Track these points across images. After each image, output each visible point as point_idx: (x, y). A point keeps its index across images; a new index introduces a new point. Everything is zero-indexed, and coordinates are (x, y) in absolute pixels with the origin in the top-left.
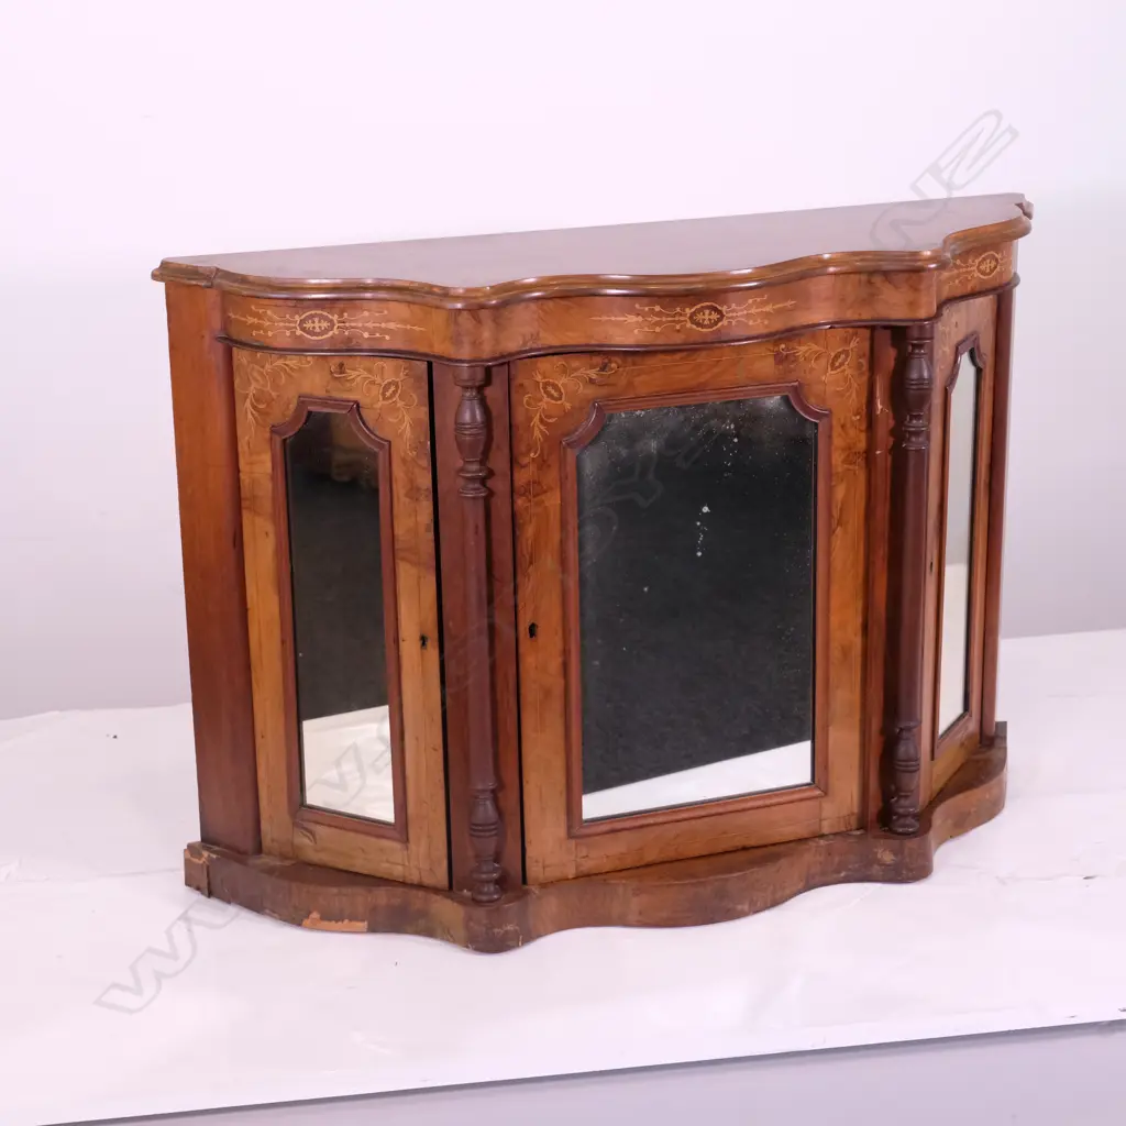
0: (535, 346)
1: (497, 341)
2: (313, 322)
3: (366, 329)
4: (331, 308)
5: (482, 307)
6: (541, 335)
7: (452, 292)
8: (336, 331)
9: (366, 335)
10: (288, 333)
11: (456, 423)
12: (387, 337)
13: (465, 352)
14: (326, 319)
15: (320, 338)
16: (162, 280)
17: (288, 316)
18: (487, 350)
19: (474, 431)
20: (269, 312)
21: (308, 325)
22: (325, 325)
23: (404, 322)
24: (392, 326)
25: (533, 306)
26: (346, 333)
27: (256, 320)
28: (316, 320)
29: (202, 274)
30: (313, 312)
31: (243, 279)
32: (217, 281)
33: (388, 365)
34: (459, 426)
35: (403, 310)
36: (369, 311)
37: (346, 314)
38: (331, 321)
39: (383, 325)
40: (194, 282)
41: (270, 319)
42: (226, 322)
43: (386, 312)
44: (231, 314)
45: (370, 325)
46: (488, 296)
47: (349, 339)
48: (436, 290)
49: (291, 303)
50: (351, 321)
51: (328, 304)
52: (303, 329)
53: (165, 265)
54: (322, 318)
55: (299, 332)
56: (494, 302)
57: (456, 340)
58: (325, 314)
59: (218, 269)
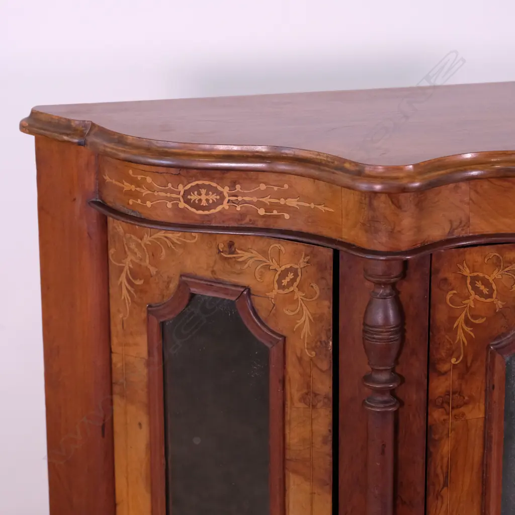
0: (463, 234)
1: (419, 229)
2: (200, 194)
3: (260, 204)
4: (222, 178)
5: (404, 190)
6: (472, 221)
7: (367, 170)
8: (225, 205)
9: (262, 212)
10: (169, 205)
11: (365, 324)
12: (287, 216)
13: (381, 242)
14: (215, 191)
15: (206, 212)
16: (30, 133)
17: (170, 185)
18: (406, 240)
19: (385, 336)
20: (149, 180)
21: (194, 197)
22: (213, 197)
23: (308, 199)
24: (293, 202)
25: (464, 186)
26: (238, 209)
27: (133, 188)
28: (203, 191)
29: (75, 130)
30: (200, 182)
31: (120, 140)
32: (91, 139)
33: (286, 248)
34: (367, 328)
35: (306, 186)
36: (265, 183)
37: (238, 187)
38: (221, 194)
39: (282, 201)
40: (65, 138)
41: (150, 187)
42: (101, 184)
43: (286, 186)
44: (107, 178)
45: (267, 200)
46: (411, 177)
47: (242, 215)
48: (347, 165)
49: (173, 171)
50: (244, 195)
51: (218, 174)
52: (187, 201)
53: (35, 116)
54: (209, 188)
55: (182, 205)
56: (417, 184)
57: (370, 226)
58: (214, 184)
59: (93, 125)
